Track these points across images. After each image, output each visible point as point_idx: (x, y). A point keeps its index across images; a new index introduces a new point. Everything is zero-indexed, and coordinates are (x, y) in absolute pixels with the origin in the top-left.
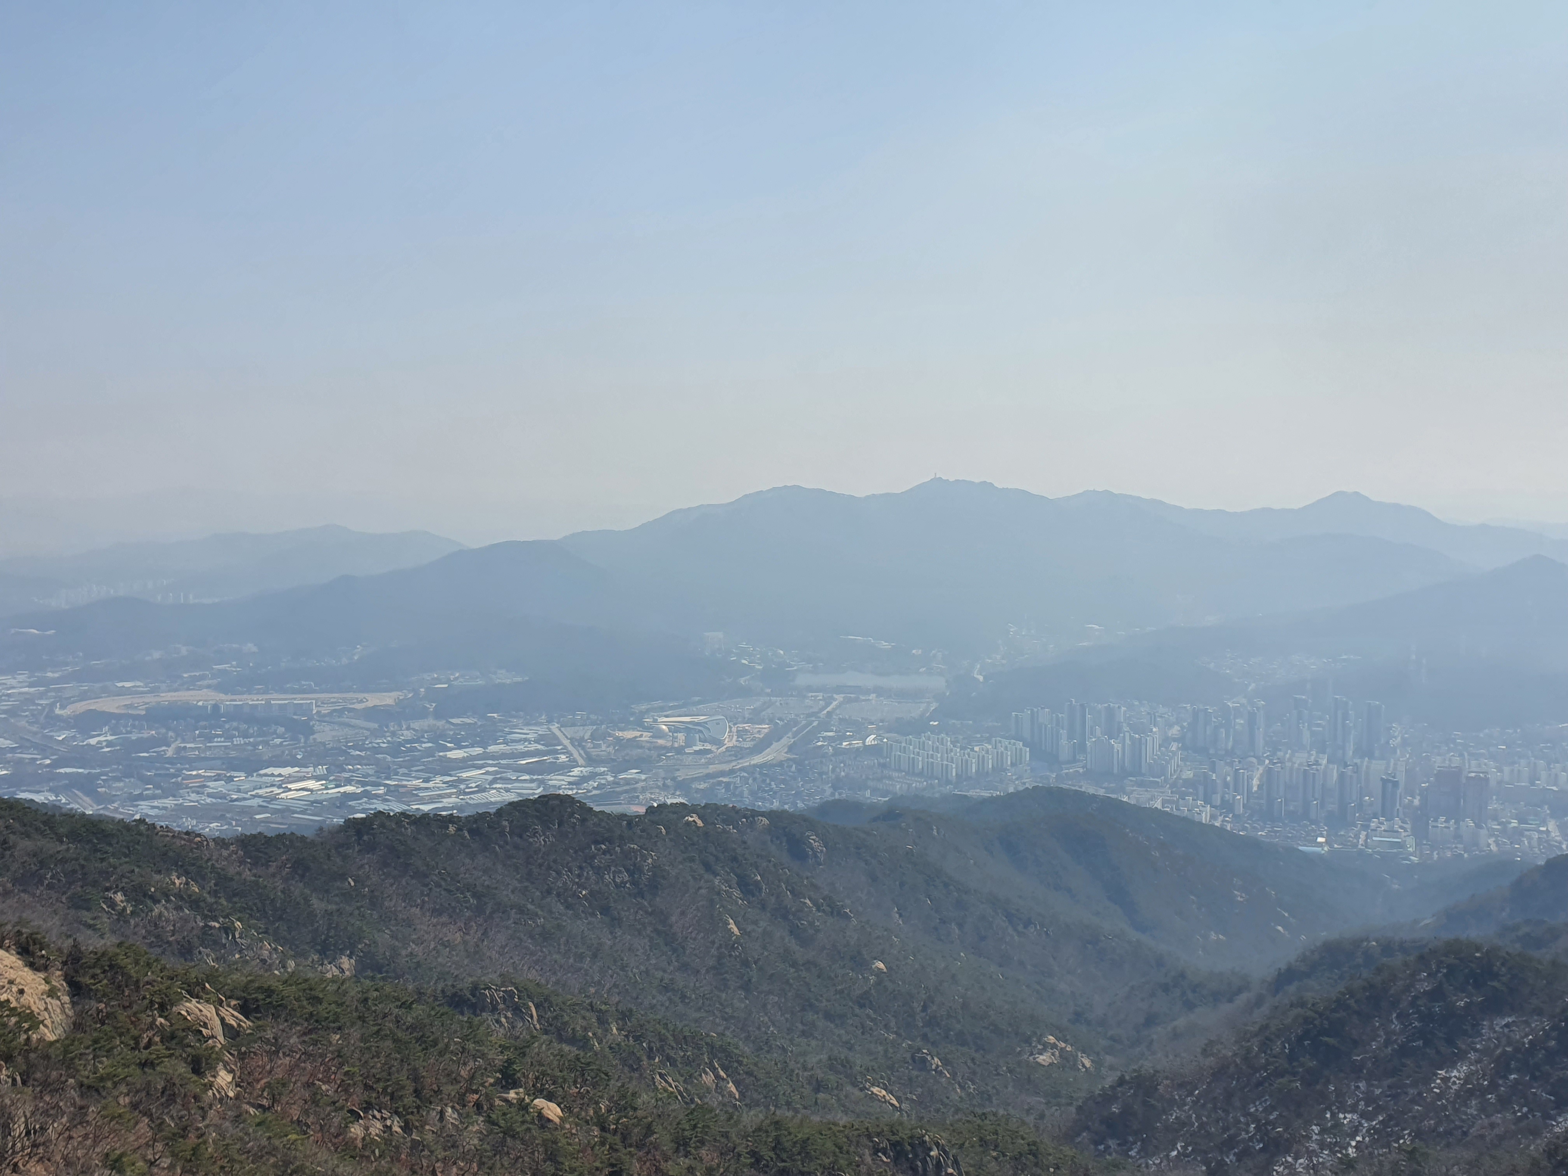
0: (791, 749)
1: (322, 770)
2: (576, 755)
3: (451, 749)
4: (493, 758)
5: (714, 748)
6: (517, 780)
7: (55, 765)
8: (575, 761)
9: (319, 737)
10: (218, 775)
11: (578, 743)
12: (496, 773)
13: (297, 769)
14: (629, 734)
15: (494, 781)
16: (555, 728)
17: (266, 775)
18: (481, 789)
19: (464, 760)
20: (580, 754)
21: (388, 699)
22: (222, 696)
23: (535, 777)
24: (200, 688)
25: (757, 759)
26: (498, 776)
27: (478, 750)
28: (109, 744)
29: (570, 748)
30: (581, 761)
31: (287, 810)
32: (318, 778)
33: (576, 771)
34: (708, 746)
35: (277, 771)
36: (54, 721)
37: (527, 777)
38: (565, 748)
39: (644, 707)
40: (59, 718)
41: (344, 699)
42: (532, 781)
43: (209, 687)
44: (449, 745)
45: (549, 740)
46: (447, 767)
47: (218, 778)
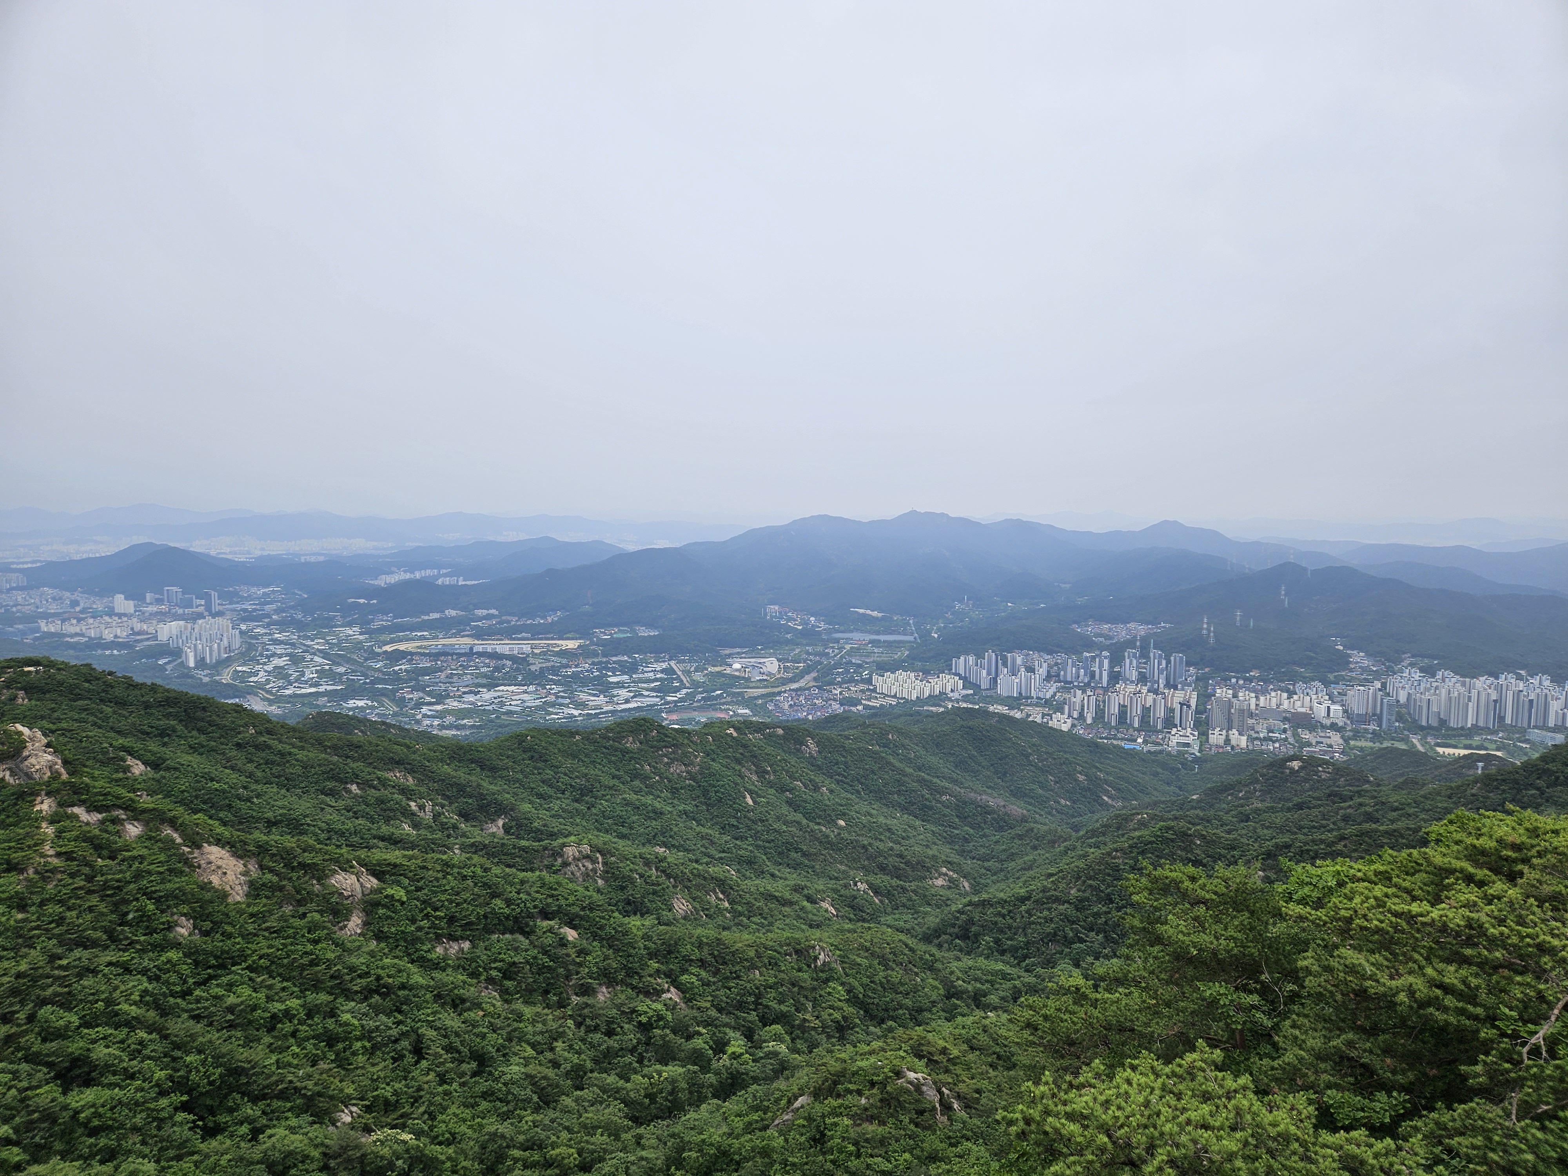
0: (815, 679)
1: (532, 688)
2: (685, 681)
3: (610, 676)
4: (633, 682)
5: (768, 678)
6: (648, 696)
8: (684, 684)
9: (533, 668)
10: (470, 690)
11: (687, 673)
12: (635, 691)
13: (517, 687)
14: (717, 669)
15: (634, 696)
16: (673, 663)
17: (499, 691)
18: (627, 701)
19: (618, 683)
20: (687, 681)
21: (572, 644)
22: (476, 642)
23: (658, 694)
24: (463, 636)
25: (794, 686)
26: (637, 693)
28: (406, 670)
29: (682, 677)
30: (687, 685)
31: (510, 714)
32: (530, 693)
33: (684, 691)
34: (765, 677)
35: (505, 688)
36: (374, 656)
37: (655, 694)
38: (679, 676)
39: (728, 651)
40: (379, 654)
41: (548, 645)
42: (657, 697)
43: (468, 636)
44: (609, 673)
45: (669, 671)
46: (605, 688)
47: (470, 692)
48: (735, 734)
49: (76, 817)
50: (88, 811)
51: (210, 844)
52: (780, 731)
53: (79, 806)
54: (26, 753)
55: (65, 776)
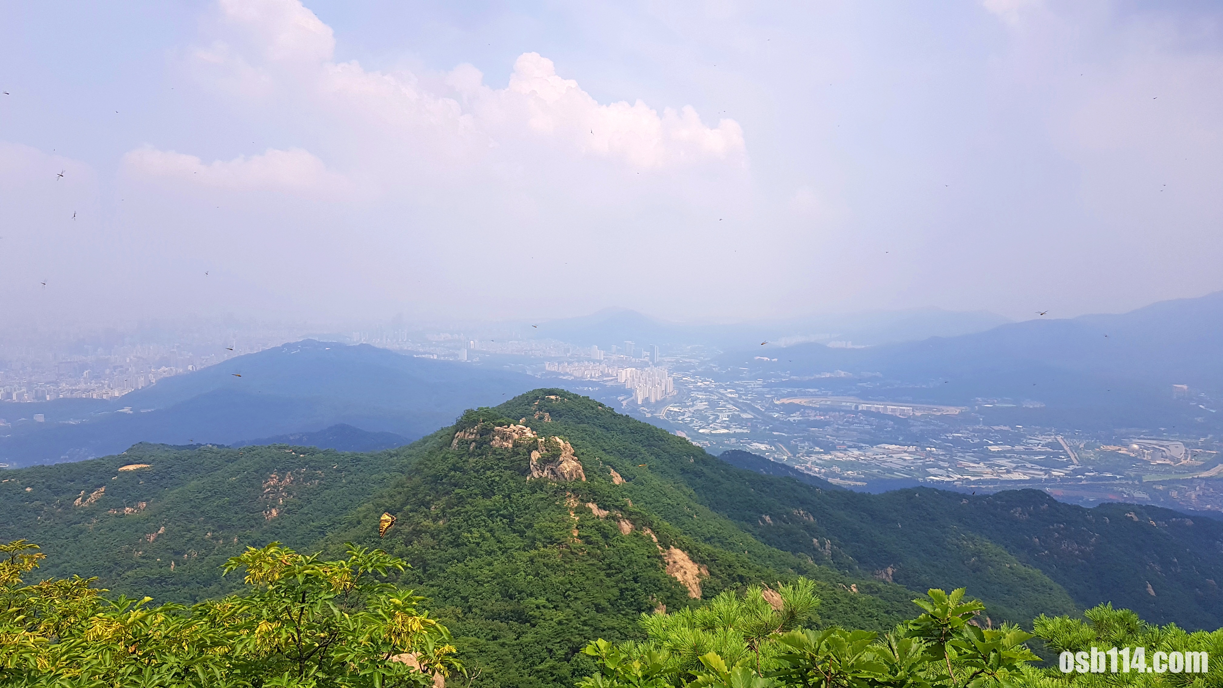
1: (912, 449)
2: (1073, 458)
3: (991, 445)
4: (1017, 453)
5: (1172, 463)
6: (1031, 469)
7: (772, 430)
8: (1071, 461)
9: (914, 429)
10: (854, 445)
11: (1075, 449)
12: (1017, 462)
13: (898, 446)
14: (1111, 448)
15: (1017, 467)
16: (1059, 438)
17: (881, 448)
18: (1008, 472)
19: (1000, 452)
20: (1075, 457)
21: (954, 411)
22: (861, 401)
23: (1043, 468)
24: (850, 395)
25: (1204, 474)
26: (1019, 465)
27: (1009, 447)
28: (799, 422)
29: (1069, 452)
30: (1075, 461)
31: (891, 470)
32: (910, 453)
33: (1071, 467)
34: (1168, 462)
35: (887, 446)
36: (773, 407)
37: (1039, 467)
38: (1066, 452)
39: (1124, 431)
40: (777, 405)
41: (931, 409)
42: (1041, 470)
43: (854, 395)
44: (990, 442)
45: (1055, 445)
46: (985, 456)
47: (854, 447)
48: (1136, 519)
49: (590, 511)
50: (599, 508)
51: (676, 547)
52: (1189, 522)
53: (593, 503)
54: (561, 459)
55: (584, 479)
